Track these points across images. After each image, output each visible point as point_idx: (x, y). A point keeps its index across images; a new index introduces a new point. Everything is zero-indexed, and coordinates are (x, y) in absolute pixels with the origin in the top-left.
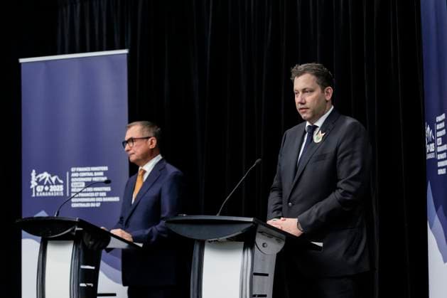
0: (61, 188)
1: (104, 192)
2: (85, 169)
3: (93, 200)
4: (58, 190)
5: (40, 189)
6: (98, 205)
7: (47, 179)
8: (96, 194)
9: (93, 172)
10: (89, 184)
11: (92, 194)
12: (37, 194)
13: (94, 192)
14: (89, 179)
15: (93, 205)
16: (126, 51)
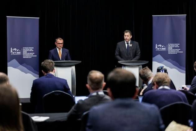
0: (20, 53)
6: (31, 57)
7: (16, 50)
9: (29, 49)
10: (28, 52)
13: (30, 54)
16: (39, 18)
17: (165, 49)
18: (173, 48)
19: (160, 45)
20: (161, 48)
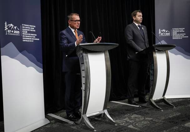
0: (18, 32)
1: (35, 36)
2: (27, 25)
3: (30, 39)
4: (17, 33)
5: (9, 31)
6: (33, 41)
7: (12, 27)
8: (32, 37)
9: (30, 27)
10: (29, 32)
11: (30, 37)
12: (8, 34)
13: (31, 36)
14: (29, 30)
15: (31, 41)
17: (169, 34)
18: (178, 33)
19: (164, 30)
20: (165, 33)
